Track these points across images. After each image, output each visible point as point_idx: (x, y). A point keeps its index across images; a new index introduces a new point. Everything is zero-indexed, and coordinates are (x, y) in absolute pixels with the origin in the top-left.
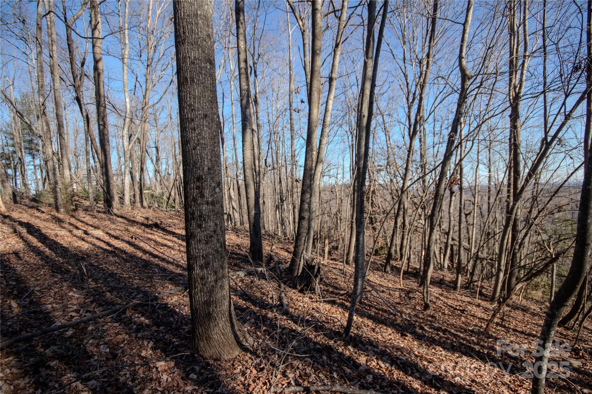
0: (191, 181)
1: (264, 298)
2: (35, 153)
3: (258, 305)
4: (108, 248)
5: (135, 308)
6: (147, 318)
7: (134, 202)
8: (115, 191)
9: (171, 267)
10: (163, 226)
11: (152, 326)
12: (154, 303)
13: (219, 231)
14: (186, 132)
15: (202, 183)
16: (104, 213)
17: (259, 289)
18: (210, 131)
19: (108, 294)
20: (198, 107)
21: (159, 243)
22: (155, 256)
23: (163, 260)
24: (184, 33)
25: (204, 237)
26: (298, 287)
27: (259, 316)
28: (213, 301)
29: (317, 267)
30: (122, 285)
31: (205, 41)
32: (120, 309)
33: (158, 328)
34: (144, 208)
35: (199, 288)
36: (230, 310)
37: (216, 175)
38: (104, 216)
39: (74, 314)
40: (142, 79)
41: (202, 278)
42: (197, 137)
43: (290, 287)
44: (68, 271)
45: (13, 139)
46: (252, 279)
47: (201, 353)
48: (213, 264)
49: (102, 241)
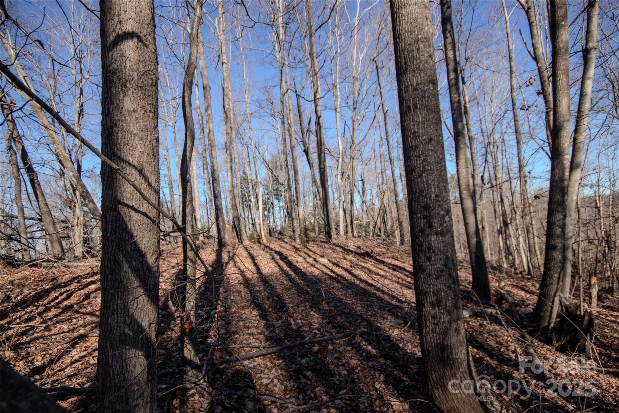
0: (417, 211)
1: (502, 350)
2: (280, 197)
3: (495, 357)
4: (332, 274)
5: (362, 335)
6: (374, 347)
7: (347, 233)
8: (333, 224)
9: (386, 298)
10: (374, 255)
11: (380, 358)
12: (378, 333)
13: (451, 265)
14: (411, 160)
15: (430, 212)
16: (326, 243)
17: (492, 336)
18: (435, 155)
19: (339, 318)
20: (422, 133)
21: (373, 272)
22: (371, 285)
23: (378, 289)
24: (406, 63)
25: (434, 271)
26: (554, 342)
27: (499, 372)
28: (447, 344)
29: (586, 318)
30: (347, 311)
31: (427, 62)
32: (351, 334)
33: (386, 361)
34: (355, 237)
35: (431, 328)
36: (468, 361)
37: (444, 202)
38: (326, 245)
39: (317, 332)
40: (349, 123)
41: (434, 317)
42: (422, 164)
43: (541, 341)
44: (308, 293)
45: (267, 189)
46: (481, 322)
47: (436, 403)
48: (445, 302)
49: (328, 268)
